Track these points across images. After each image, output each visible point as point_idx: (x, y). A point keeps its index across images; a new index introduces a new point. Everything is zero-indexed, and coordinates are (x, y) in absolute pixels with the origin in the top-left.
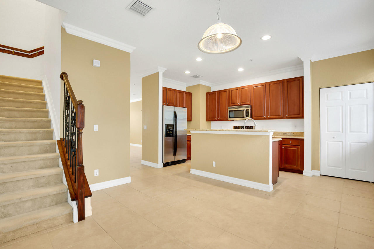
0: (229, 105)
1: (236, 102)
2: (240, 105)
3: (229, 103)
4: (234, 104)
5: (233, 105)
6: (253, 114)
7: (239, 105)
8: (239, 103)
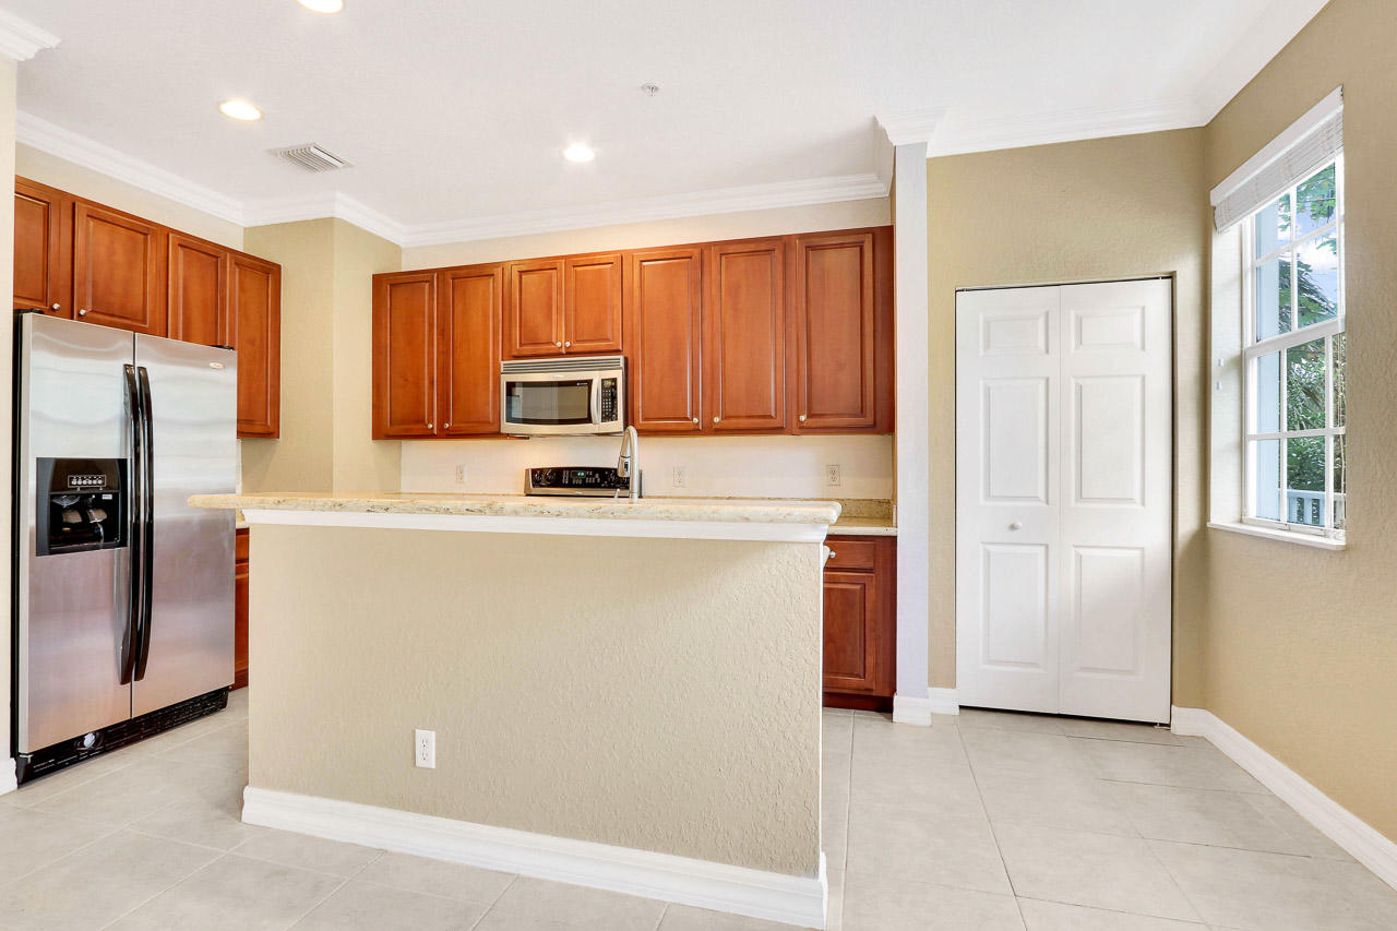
0: (507, 348)
1: (543, 337)
2: (569, 354)
3: (507, 338)
4: (535, 349)
5: (528, 349)
6: (639, 403)
7: (560, 355)
8: (562, 344)
